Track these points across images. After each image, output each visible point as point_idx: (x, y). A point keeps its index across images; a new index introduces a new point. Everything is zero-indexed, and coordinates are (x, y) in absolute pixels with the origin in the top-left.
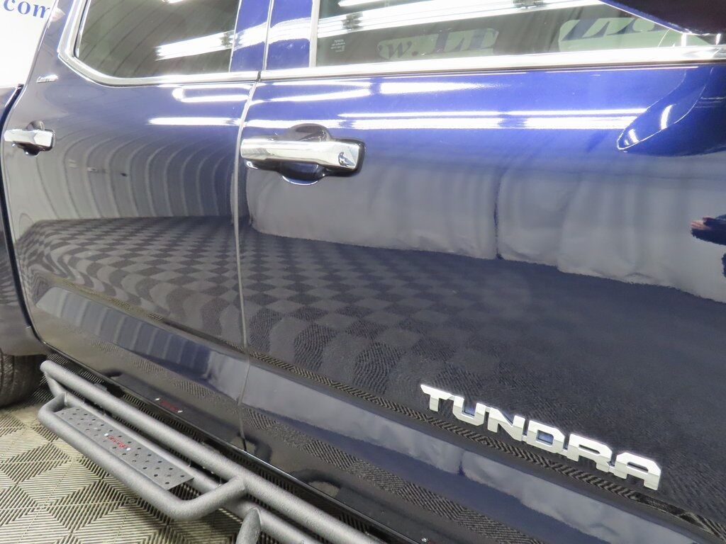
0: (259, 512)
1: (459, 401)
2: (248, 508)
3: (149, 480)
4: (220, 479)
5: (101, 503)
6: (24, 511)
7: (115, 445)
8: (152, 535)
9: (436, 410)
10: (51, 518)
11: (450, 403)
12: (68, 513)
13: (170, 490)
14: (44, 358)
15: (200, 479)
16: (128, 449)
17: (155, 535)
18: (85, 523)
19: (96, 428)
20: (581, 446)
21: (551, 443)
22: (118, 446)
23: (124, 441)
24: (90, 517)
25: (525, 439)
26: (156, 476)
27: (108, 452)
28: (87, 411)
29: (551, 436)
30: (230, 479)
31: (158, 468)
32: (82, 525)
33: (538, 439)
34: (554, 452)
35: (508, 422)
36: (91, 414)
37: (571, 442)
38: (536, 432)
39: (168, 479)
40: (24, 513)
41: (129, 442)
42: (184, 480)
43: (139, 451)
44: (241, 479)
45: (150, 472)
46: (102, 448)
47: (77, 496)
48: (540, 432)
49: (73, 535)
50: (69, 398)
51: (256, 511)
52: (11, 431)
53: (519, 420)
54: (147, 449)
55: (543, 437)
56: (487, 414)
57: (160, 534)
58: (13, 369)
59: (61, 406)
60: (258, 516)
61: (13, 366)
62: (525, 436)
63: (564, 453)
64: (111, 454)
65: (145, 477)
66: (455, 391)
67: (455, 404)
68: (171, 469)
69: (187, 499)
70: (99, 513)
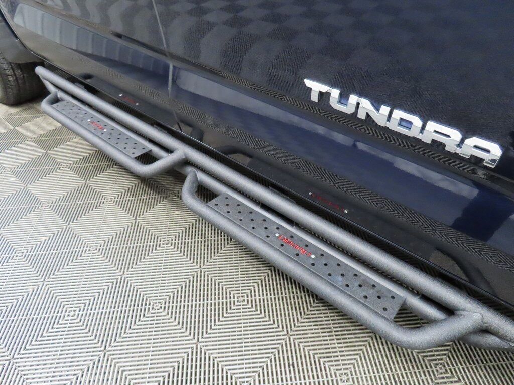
0: (196, 172)
1: (335, 93)
2: (189, 170)
3: (121, 151)
4: (169, 151)
5: (102, 164)
6: (54, 169)
7: (96, 127)
8: (137, 183)
9: (316, 101)
10: (72, 173)
11: (328, 94)
12: (82, 170)
13: (136, 158)
14: (35, 64)
15: (156, 150)
16: (105, 130)
17: (139, 183)
18: (94, 176)
19: (82, 116)
20: (436, 132)
21: (410, 129)
22: (97, 128)
23: (102, 125)
24: (96, 173)
25: (388, 125)
26: (125, 148)
27: (92, 132)
28: (74, 104)
29: (411, 123)
30: (175, 150)
31: (126, 143)
32: (92, 178)
33: (400, 125)
34: (411, 136)
35: (375, 111)
36: (77, 106)
37: (427, 128)
38: (398, 119)
39: (134, 151)
40: (55, 170)
41: (106, 125)
42: (144, 151)
43: (112, 132)
44: (182, 151)
45: (121, 146)
46: (86, 129)
47: (85, 160)
48: (401, 119)
49: (87, 184)
50: (61, 95)
51: (195, 172)
52: (36, 117)
53: (385, 110)
54: (118, 130)
55: (403, 124)
56: (358, 104)
57: (142, 183)
58: (23, 74)
59: (56, 100)
60: (196, 175)
61: (21, 71)
62: (388, 123)
63: (420, 137)
64: (94, 134)
65: (118, 149)
66: (333, 85)
67: (332, 95)
68: (135, 144)
69: (147, 164)
70: (102, 170)
